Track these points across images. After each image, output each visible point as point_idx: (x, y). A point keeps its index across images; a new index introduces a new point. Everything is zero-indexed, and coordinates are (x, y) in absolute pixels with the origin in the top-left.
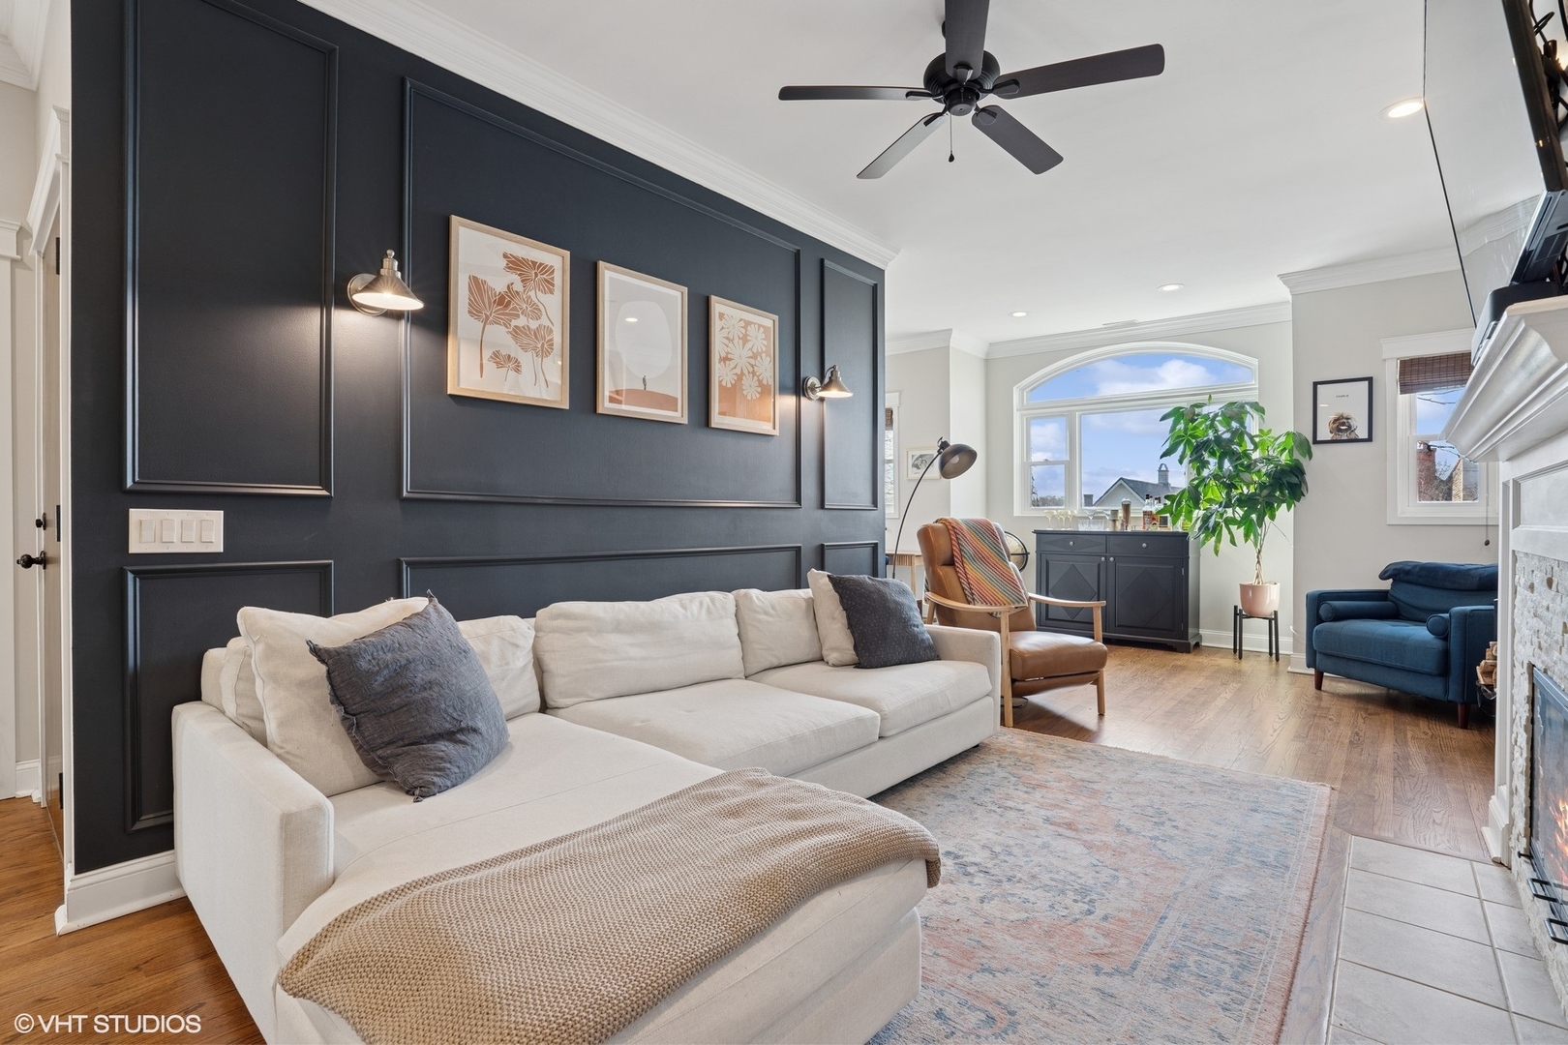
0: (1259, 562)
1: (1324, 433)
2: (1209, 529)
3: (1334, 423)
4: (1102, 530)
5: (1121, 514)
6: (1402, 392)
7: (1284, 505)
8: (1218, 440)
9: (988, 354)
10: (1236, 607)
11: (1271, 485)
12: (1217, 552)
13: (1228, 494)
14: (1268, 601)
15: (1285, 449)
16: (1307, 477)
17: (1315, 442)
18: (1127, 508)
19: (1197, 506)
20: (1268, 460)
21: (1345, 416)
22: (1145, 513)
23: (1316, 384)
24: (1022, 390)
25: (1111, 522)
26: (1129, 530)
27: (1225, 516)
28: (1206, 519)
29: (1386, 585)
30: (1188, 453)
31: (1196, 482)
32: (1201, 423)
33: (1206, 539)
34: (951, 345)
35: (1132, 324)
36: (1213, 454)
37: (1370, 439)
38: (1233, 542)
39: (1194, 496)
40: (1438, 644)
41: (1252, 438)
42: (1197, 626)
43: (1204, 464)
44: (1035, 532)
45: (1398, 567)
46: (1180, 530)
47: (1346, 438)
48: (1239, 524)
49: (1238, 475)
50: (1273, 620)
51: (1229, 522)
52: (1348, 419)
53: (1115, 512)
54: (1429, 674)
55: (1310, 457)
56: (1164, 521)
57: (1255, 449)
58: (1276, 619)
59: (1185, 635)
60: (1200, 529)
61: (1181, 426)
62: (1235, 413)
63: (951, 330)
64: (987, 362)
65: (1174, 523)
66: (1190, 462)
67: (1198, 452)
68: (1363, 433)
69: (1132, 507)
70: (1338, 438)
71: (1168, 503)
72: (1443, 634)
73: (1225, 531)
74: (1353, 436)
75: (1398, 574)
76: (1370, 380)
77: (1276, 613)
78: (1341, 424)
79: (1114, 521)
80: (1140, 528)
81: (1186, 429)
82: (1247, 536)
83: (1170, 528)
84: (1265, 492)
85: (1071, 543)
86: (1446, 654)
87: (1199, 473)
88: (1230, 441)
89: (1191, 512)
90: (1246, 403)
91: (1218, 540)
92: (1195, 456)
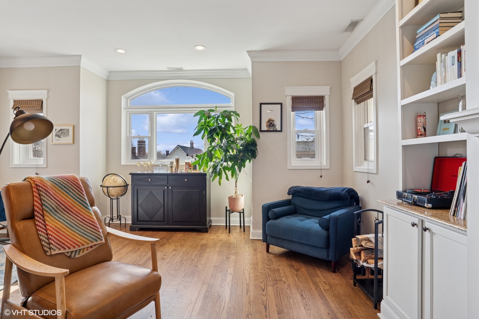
0: (236, 186)
1: (264, 127)
2: (216, 172)
3: (268, 122)
4: (165, 172)
5: (175, 164)
6: (293, 111)
7: (248, 161)
8: (220, 128)
9: (108, 77)
10: (226, 207)
11: (243, 151)
12: (220, 184)
13: (225, 155)
14: (240, 204)
15: (247, 134)
16: (258, 147)
17: (261, 131)
18: (177, 161)
19: (211, 160)
20: (242, 139)
21: (272, 119)
22: (186, 163)
23: (261, 104)
24: (127, 98)
25: (170, 168)
26: (179, 173)
27: (223, 166)
28: (215, 167)
29: (290, 197)
30: (206, 134)
31: (210, 149)
32: (212, 120)
33: (215, 177)
34: (81, 65)
35: (181, 70)
36: (218, 134)
37: (281, 131)
38: (227, 179)
39: (210, 156)
40: (324, 232)
41: (234, 128)
42: (210, 216)
43: (213, 140)
44: (131, 174)
45: (295, 189)
46: (202, 172)
47: (272, 130)
48: (229, 169)
49: (230, 146)
50: (242, 213)
51: (225, 168)
52: (273, 121)
53: (172, 163)
54: (321, 248)
55: (259, 138)
56: (195, 168)
57: (235, 133)
58: (243, 212)
59: (205, 223)
60: (212, 172)
61: (203, 121)
62: (227, 115)
63: (81, 56)
64: (108, 81)
65: (200, 169)
66: (208, 138)
67: (212, 133)
68: (278, 128)
69: (180, 160)
70: (269, 129)
71: (197, 159)
72: (326, 226)
73: (223, 173)
74: (275, 129)
75: (295, 192)
76: (281, 104)
77: (243, 209)
78: (271, 123)
79: (172, 167)
80: (184, 171)
81: (205, 122)
82: (232, 175)
83: (198, 171)
84: (241, 154)
85: (150, 180)
86: (328, 237)
87: (211, 144)
88: (225, 128)
89: (207, 163)
90: (231, 111)
91: (220, 178)
92: (209, 135)
